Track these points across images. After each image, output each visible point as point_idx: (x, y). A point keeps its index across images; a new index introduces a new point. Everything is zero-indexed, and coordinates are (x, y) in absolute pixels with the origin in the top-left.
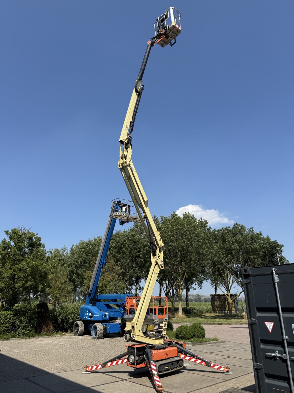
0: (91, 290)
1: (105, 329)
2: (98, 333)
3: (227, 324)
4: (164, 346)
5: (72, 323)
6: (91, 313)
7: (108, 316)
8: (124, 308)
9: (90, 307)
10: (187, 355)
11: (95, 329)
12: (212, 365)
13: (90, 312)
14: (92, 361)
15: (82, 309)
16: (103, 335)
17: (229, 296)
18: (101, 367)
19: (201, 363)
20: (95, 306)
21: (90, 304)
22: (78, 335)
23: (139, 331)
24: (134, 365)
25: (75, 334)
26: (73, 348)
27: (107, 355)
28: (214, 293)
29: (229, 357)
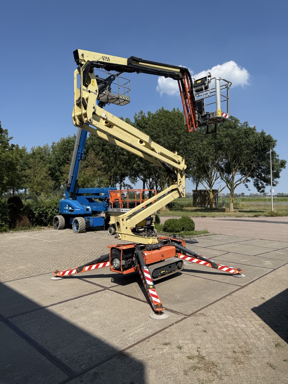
0: (70, 183)
1: (87, 223)
2: (79, 227)
3: (210, 217)
4: (159, 246)
5: (52, 218)
6: (71, 207)
7: (90, 210)
8: (108, 202)
9: (70, 201)
10: (187, 254)
11: (76, 223)
12: (219, 267)
13: (69, 206)
14: (68, 260)
15: (62, 203)
16: (85, 229)
17: (211, 191)
18: (76, 272)
19: (205, 264)
20: (76, 200)
21: (70, 198)
22: (59, 229)
23: (127, 228)
24: (120, 270)
25: (56, 228)
26: (49, 243)
27: (88, 251)
28: (195, 189)
29: (229, 252)
